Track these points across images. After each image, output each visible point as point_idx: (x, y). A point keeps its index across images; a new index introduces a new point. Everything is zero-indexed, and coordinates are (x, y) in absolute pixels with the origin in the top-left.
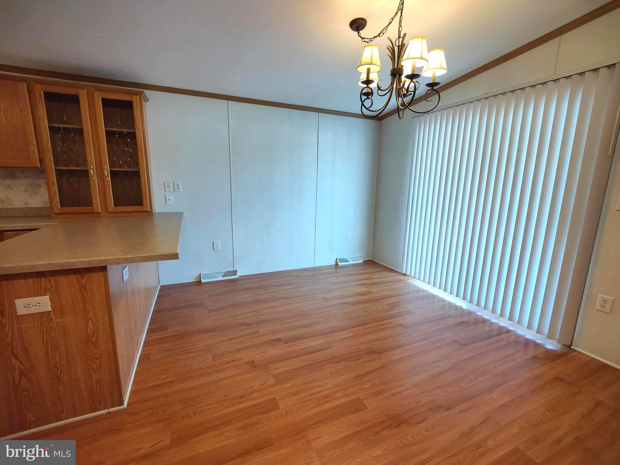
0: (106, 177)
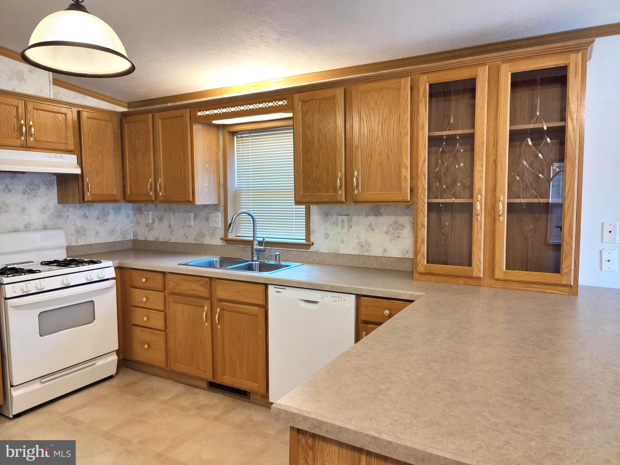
0: (500, 216)
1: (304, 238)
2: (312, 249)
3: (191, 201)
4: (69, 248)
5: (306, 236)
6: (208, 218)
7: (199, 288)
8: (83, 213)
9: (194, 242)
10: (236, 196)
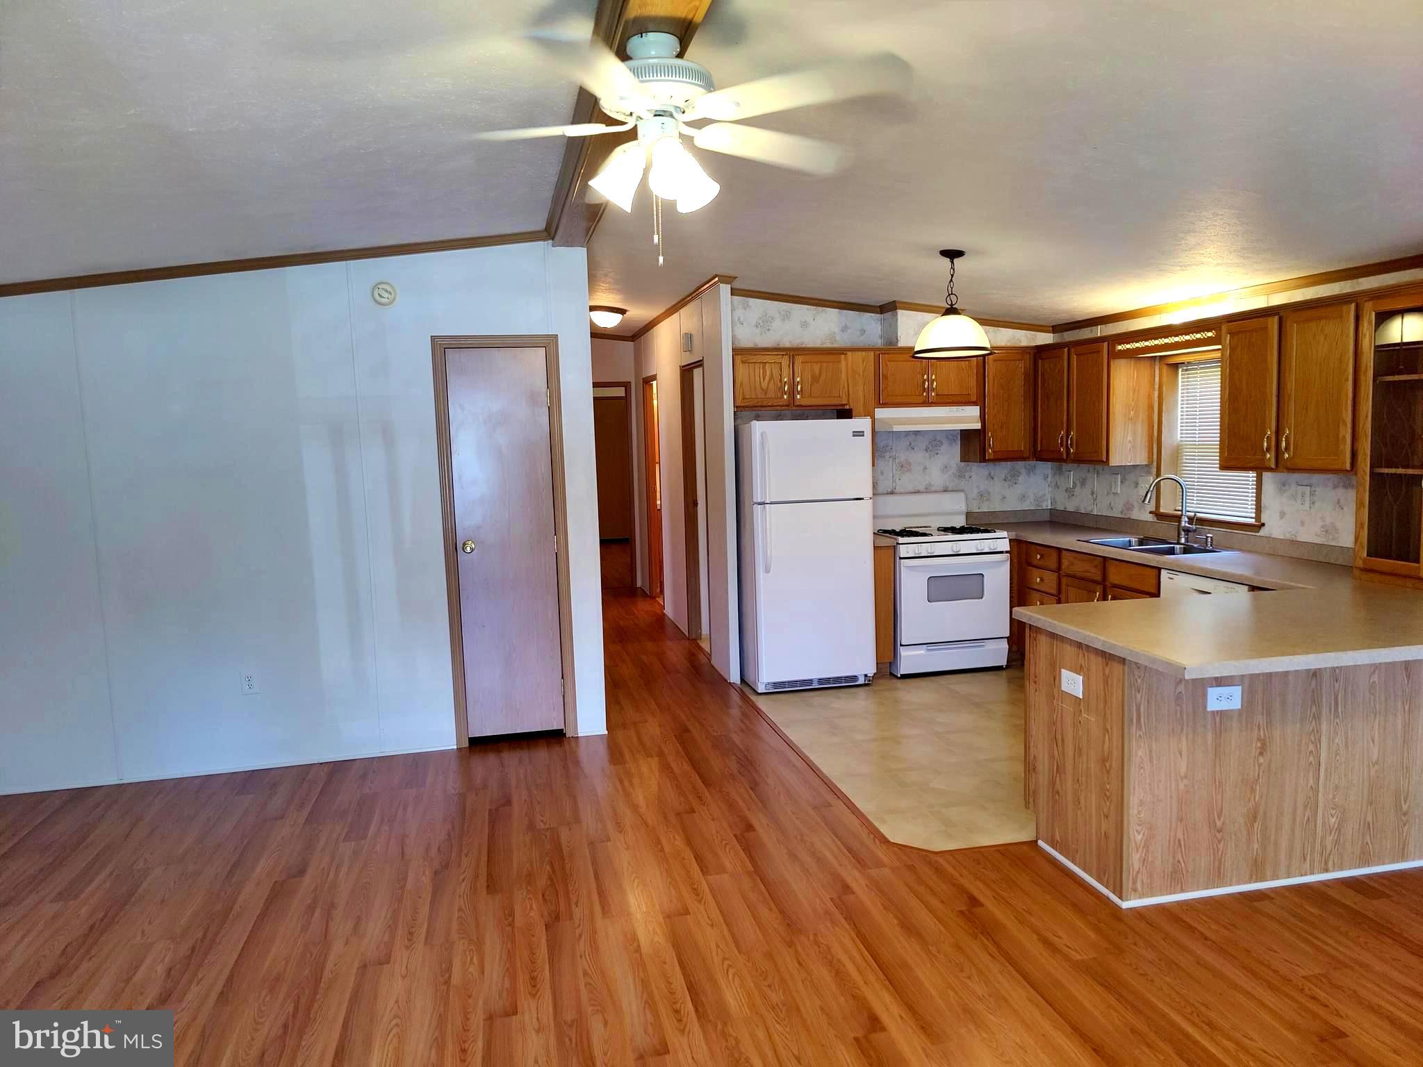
1: (1254, 515)
2: (1263, 532)
3: (1103, 461)
4: (969, 515)
5: (1256, 513)
6: (1138, 484)
7: (1093, 570)
8: (987, 473)
9: (1120, 516)
10: (1178, 453)
